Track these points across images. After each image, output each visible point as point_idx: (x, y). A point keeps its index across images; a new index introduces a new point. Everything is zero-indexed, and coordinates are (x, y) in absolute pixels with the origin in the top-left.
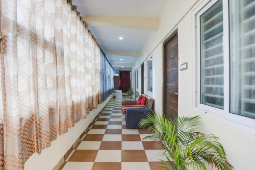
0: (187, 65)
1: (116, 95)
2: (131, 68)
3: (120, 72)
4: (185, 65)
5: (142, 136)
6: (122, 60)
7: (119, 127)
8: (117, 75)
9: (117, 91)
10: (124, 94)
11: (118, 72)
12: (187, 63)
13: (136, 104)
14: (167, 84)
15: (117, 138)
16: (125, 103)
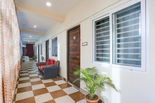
0: (87, 44)
1: (25, 59)
2: (35, 43)
3: (27, 44)
4: (86, 43)
5: (56, 82)
6: (30, 37)
7: (39, 79)
8: (25, 46)
9: (25, 57)
10: (31, 58)
11: (25, 44)
12: (87, 42)
13: (45, 65)
14: (70, 52)
15: (42, 86)
16: (39, 64)
